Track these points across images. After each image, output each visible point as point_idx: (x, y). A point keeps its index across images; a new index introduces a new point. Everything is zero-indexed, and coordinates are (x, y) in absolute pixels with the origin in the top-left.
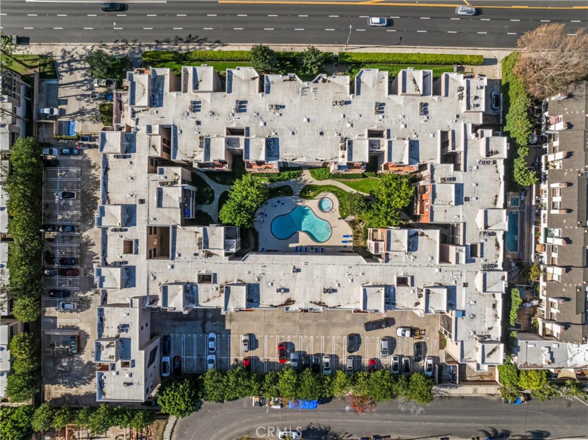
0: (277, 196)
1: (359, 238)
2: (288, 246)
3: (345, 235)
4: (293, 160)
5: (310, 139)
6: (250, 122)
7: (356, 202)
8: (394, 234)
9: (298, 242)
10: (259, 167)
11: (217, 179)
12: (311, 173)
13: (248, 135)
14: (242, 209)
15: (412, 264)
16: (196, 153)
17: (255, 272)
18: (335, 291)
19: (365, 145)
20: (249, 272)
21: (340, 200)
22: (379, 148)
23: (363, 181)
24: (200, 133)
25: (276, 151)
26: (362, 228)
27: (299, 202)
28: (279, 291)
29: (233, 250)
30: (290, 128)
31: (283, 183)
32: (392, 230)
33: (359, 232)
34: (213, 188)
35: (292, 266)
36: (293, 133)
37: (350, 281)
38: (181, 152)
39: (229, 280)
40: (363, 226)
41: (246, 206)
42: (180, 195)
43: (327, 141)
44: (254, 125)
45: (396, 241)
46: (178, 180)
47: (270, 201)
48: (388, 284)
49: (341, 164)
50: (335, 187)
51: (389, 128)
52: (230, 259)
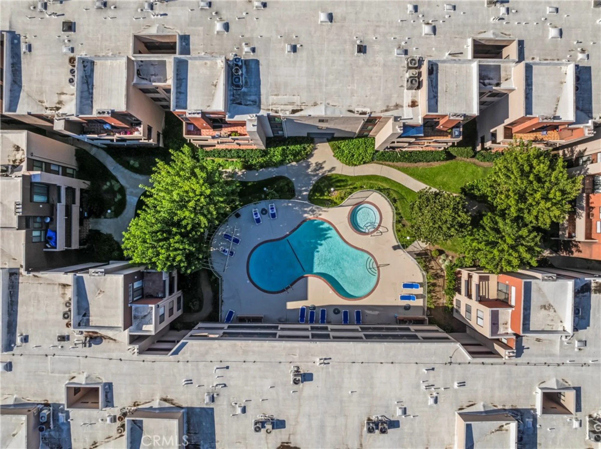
0: (261, 199)
1: (437, 289)
2: (286, 305)
3: (408, 281)
4: (294, 112)
5: (333, 61)
6: (192, 23)
7: (448, 212)
8: (540, 289)
9: (305, 298)
10: (216, 133)
11: (132, 162)
12: (334, 150)
13: (186, 50)
14: (174, 230)
15: (578, 360)
16: (63, 97)
17: (204, 381)
18: (394, 424)
19: (468, 75)
20: (189, 382)
21: (396, 208)
22: (498, 84)
23: (447, 167)
24: (72, 50)
25: (254, 90)
26: (443, 267)
27: (306, 212)
28: (259, 425)
29: (150, 329)
30: (285, 38)
31: (273, 172)
32: (533, 281)
33: (437, 276)
34: (123, 182)
35: (292, 368)
36: (294, 49)
37: (431, 401)
38: (29, 96)
39: (142, 398)
40: (447, 263)
41: (184, 223)
42: (18, 197)
43: (375, 68)
44: (201, 29)
45: (544, 307)
46: (21, 161)
47: (244, 211)
48: (519, 407)
49: (409, 122)
50: (386, 180)
51: (521, 39)
52: (141, 352)
